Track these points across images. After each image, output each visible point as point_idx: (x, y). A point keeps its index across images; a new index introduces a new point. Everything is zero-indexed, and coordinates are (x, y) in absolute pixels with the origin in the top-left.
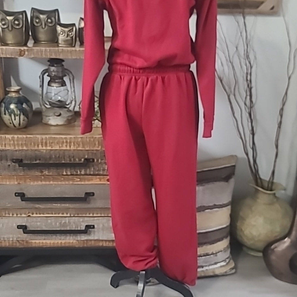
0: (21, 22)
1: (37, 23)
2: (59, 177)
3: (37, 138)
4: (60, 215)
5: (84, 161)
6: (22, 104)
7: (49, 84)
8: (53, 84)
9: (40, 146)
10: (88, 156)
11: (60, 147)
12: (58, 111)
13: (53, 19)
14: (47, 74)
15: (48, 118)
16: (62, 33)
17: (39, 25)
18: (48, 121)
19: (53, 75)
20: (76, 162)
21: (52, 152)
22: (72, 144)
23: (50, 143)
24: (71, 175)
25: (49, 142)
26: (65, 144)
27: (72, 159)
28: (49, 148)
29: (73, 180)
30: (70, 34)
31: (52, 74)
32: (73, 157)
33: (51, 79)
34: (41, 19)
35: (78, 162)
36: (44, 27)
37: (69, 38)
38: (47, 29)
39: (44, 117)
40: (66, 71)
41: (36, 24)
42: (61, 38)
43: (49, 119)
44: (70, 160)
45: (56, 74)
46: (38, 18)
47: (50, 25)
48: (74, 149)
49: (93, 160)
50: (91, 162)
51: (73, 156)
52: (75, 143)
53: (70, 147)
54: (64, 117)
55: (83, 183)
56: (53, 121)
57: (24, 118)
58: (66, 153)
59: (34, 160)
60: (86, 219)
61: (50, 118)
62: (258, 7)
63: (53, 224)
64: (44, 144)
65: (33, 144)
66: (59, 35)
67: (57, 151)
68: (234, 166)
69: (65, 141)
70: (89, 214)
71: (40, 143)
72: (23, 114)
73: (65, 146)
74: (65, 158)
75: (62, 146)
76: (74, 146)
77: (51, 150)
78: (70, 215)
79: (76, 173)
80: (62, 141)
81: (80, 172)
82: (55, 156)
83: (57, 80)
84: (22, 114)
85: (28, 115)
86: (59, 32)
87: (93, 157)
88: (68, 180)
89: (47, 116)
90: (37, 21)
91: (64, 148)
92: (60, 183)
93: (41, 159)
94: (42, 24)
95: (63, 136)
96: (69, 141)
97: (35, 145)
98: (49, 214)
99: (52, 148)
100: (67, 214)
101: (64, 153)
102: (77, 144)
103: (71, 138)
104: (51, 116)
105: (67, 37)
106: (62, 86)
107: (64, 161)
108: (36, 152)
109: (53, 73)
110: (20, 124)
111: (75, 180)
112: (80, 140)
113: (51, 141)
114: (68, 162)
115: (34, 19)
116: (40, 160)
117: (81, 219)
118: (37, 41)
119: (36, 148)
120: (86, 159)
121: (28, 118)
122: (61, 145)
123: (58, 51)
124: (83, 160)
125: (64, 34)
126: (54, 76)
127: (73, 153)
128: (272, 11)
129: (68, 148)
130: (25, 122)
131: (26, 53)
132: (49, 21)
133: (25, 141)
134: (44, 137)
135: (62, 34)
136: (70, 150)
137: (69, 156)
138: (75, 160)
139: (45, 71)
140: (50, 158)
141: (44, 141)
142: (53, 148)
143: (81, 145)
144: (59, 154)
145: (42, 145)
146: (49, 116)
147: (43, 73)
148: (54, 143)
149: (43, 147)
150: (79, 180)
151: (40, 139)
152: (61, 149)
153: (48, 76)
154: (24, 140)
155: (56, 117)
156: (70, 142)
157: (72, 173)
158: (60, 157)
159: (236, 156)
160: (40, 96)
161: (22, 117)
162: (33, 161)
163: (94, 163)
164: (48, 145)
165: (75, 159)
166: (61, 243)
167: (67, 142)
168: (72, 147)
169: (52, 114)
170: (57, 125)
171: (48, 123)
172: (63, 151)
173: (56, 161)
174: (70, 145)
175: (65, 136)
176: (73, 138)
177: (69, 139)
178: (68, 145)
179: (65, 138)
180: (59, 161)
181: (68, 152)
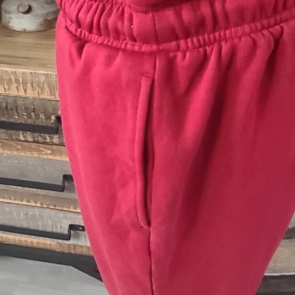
2: (13, 143)
4: (24, 203)
5: (55, 121)
11: (5, 90)
12: (27, 1)
15: (7, 16)
22: (29, 85)
24: (34, 142)
26: (14, 85)
27: (33, 115)
29: (39, 151)
32: (33, 111)
35: (44, 122)
39: (3, 13)
44: (30, 117)
48: (34, 96)
52: (34, 85)
53: (25, 91)
54: (37, 16)
55: (58, 158)
56: (18, 22)
58: (20, 103)
60: (69, 215)
61: (11, 16)
63: (15, 214)
67: (2, 97)
69: (13, 78)
70: (75, 208)
73: (15, 89)
75: (9, 89)
76: (33, 89)
78: (41, 204)
79: (43, 141)
80: (7, 78)
81: (51, 138)
88: (31, 150)
89: (5, 11)
91: (14, 93)
92: (15, 153)
95: (9, 69)
96: (21, 80)
98: (4, 198)
100: (36, 203)
101: (15, 102)
102: (39, 86)
103: (24, 73)
107: (18, 116)
111: (43, 151)
112: (43, 79)
114: (25, 119)
117: (61, 215)
120: (57, 118)
122: (6, 87)
124: (53, 118)
127: (33, 104)
129: (22, 93)
136: (26, 98)
137: (26, 109)
138: (37, 116)
143: (47, 89)
144: (6, 103)
146: (9, 13)
150: (50, 152)
155: (21, 15)
156: (24, 83)
157: (36, 139)
158: (9, 108)
165: (39, 115)
166: (32, 242)
167: (17, 81)
168: (28, 92)
169: (14, 8)
170: (25, 31)
171: (9, 26)
172: (13, 98)
173: (3, 115)
174: (25, 88)
175: (14, 70)
176: (30, 75)
177: (21, 75)
178: (20, 86)
179: (12, 72)
180: (8, 114)
181: (24, 101)
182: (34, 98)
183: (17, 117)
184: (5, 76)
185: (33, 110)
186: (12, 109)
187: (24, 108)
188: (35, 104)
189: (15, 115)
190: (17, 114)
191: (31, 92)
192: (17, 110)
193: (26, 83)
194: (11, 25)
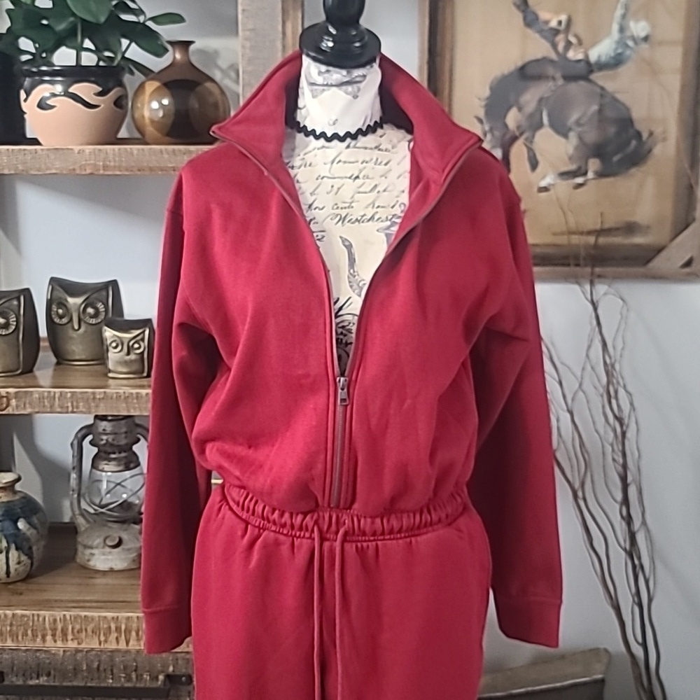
0: (13, 319)
1: (61, 317)
3: (41, 619)
5: (164, 682)
6: (15, 522)
7: (95, 465)
8: (103, 465)
9: (49, 638)
10: (174, 667)
11: (100, 644)
12: (116, 532)
13: (101, 306)
14: (90, 437)
15: (88, 551)
16: (114, 345)
17: (65, 320)
18: (89, 560)
19: (104, 442)
20: (142, 685)
21: (79, 656)
22: (134, 634)
23: (75, 631)
25: (73, 629)
26: (114, 635)
27: (134, 675)
28: (72, 645)
30: (136, 346)
31: (102, 440)
32: (135, 671)
33: (99, 450)
34: (69, 306)
35: (148, 685)
36: (76, 327)
37: (132, 357)
38: (85, 332)
39: (80, 548)
40: (139, 430)
41: (57, 320)
42: (114, 356)
43: (93, 555)
44: (129, 679)
45: (110, 438)
46: (62, 304)
47: (93, 321)
48: (138, 648)
49: (190, 678)
50: (182, 684)
51: (136, 666)
52: (140, 633)
53: (127, 643)
54: (128, 550)
56: (103, 559)
57: (19, 557)
58: (117, 659)
59: (34, 675)
61: (93, 551)
62: (649, 261)
64: (59, 632)
65: (29, 632)
66: (108, 351)
67: (94, 652)
68: (602, 681)
69: (113, 626)
71: (49, 632)
72: (17, 549)
73: (114, 641)
74: (115, 671)
75: (106, 641)
76: (138, 640)
77: (77, 651)
80: (105, 626)
82: (87, 665)
83: (114, 453)
84: (13, 546)
85: (30, 548)
86: (109, 342)
87: (190, 672)
89: (86, 547)
90: (60, 311)
91: (112, 646)
93: (52, 672)
94: (71, 320)
95: (110, 615)
96: (123, 627)
97: (35, 636)
99: (79, 644)
101: (112, 659)
103: (128, 618)
104: (97, 547)
105: (128, 354)
106: (128, 468)
107: (112, 679)
108: (38, 654)
109: (105, 437)
110: (8, 573)
113: (78, 627)
114: (123, 682)
115: (54, 308)
116: (49, 675)
118: (62, 359)
119: (38, 643)
120: (168, 677)
121: (30, 557)
122: (102, 638)
123: (94, 398)
124: (161, 677)
125: (119, 348)
126: (105, 445)
127: (135, 660)
128: (687, 270)
129: (122, 646)
130: (21, 568)
131: (13, 402)
132: (90, 310)
133: (11, 625)
134: (59, 614)
135: (116, 348)
136: (127, 652)
137: (125, 668)
138: (140, 677)
139: (84, 432)
140: (76, 671)
141: (60, 626)
142: (83, 646)
144: (99, 661)
145: (54, 635)
146: (91, 548)
147: (79, 435)
148: (86, 630)
149: (55, 641)
151: (47, 619)
152: (102, 646)
153: (92, 443)
154: (9, 622)
155: (108, 550)
156: (128, 631)
158: (101, 668)
159: (606, 651)
160: (73, 491)
161: (14, 554)
162: (31, 679)
163: (190, 688)
164: (70, 637)
165: (142, 675)
167: (118, 629)
168: (131, 643)
169: (98, 541)
170: (112, 571)
171: (89, 565)
172: (109, 654)
173: (92, 679)
174: (128, 637)
175: (115, 615)
176: (136, 620)
177: (124, 621)
178: (121, 636)
179: (113, 618)
180: (99, 678)
181: (123, 657)
182: (138, 651)
183: (111, 681)
184: (103, 624)
185: (134, 668)
186: (105, 670)
187: (122, 667)
188: (139, 659)
189: (109, 679)
190: (111, 676)
191: (135, 643)
192: (112, 671)
193: (130, 632)
194: (92, 563)
